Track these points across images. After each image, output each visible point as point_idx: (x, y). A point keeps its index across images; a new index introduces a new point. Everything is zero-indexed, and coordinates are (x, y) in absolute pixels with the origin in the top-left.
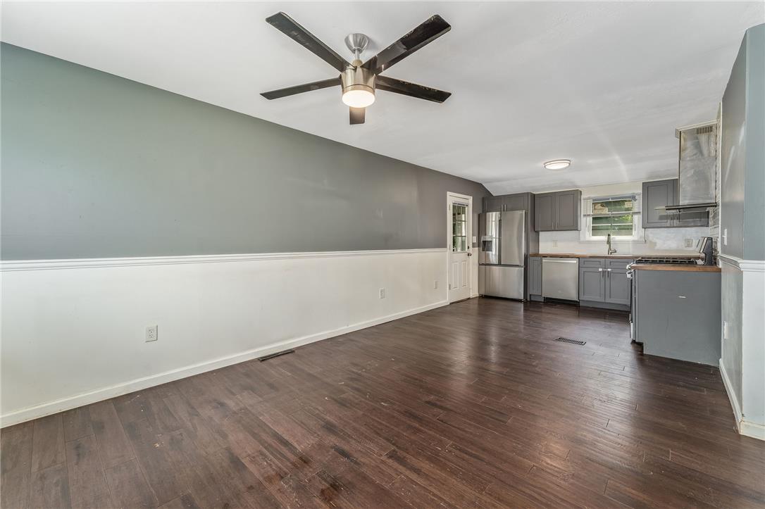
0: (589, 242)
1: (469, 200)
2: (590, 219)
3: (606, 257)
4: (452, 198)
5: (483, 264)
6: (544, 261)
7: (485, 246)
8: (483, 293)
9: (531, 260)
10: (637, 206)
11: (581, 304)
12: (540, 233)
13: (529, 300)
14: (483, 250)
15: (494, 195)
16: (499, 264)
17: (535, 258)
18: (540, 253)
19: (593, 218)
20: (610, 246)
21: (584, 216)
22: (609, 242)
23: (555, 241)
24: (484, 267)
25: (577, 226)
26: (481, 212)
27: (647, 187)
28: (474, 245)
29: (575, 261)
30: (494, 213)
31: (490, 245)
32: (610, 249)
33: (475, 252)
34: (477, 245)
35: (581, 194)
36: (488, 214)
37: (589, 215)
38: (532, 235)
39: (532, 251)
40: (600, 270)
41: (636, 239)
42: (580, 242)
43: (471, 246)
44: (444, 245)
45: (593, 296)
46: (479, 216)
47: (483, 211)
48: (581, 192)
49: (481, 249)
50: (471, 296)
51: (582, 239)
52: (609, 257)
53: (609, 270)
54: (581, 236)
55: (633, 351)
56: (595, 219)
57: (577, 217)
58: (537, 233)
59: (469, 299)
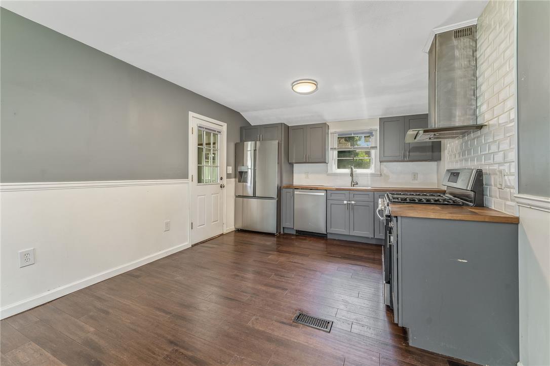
0: (335, 175)
1: (224, 127)
2: (336, 153)
3: (350, 190)
4: (195, 120)
5: (239, 196)
6: (295, 193)
7: (241, 176)
8: (240, 226)
9: (284, 191)
10: (375, 140)
11: (329, 237)
12: (295, 165)
13: (282, 233)
14: (239, 181)
15: (252, 125)
16: (254, 196)
17: (288, 190)
18: (294, 184)
19: (339, 152)
20: (352, 180)
21: (331, 149)
22: (352, 175)
23: (307, 173)
24: (241, 199)
25: (325, 159)
26: (238, 141)
27: (383, 121)
28: (229, 176)
29: (323, 194)
30: (249, 143)
31: (245, 176)
32: (352, 181)
33: (231, 184)
34: (233, 175)
35: (328, 129)
36: (245, 143)
37: (335, 149)
38: (285, 167)
39: (285, 183)
40: (345, 202)
41: (374, 172)
42: (329, 175)
43: (225, 177)
44: (185, 176)
45: (339, 229)
46: (236, 145)
47: (241, 141)
48: (329, 126)
49: (237, 180)
50: (225, 232)
51: (329, 172)
52: (353, 190)
53: (353, 202)
54: (329, 168)
55: (386, 319)
56: (341, 153)
57: (325, 149)
58: (291, 165)
59: (222, 235)
